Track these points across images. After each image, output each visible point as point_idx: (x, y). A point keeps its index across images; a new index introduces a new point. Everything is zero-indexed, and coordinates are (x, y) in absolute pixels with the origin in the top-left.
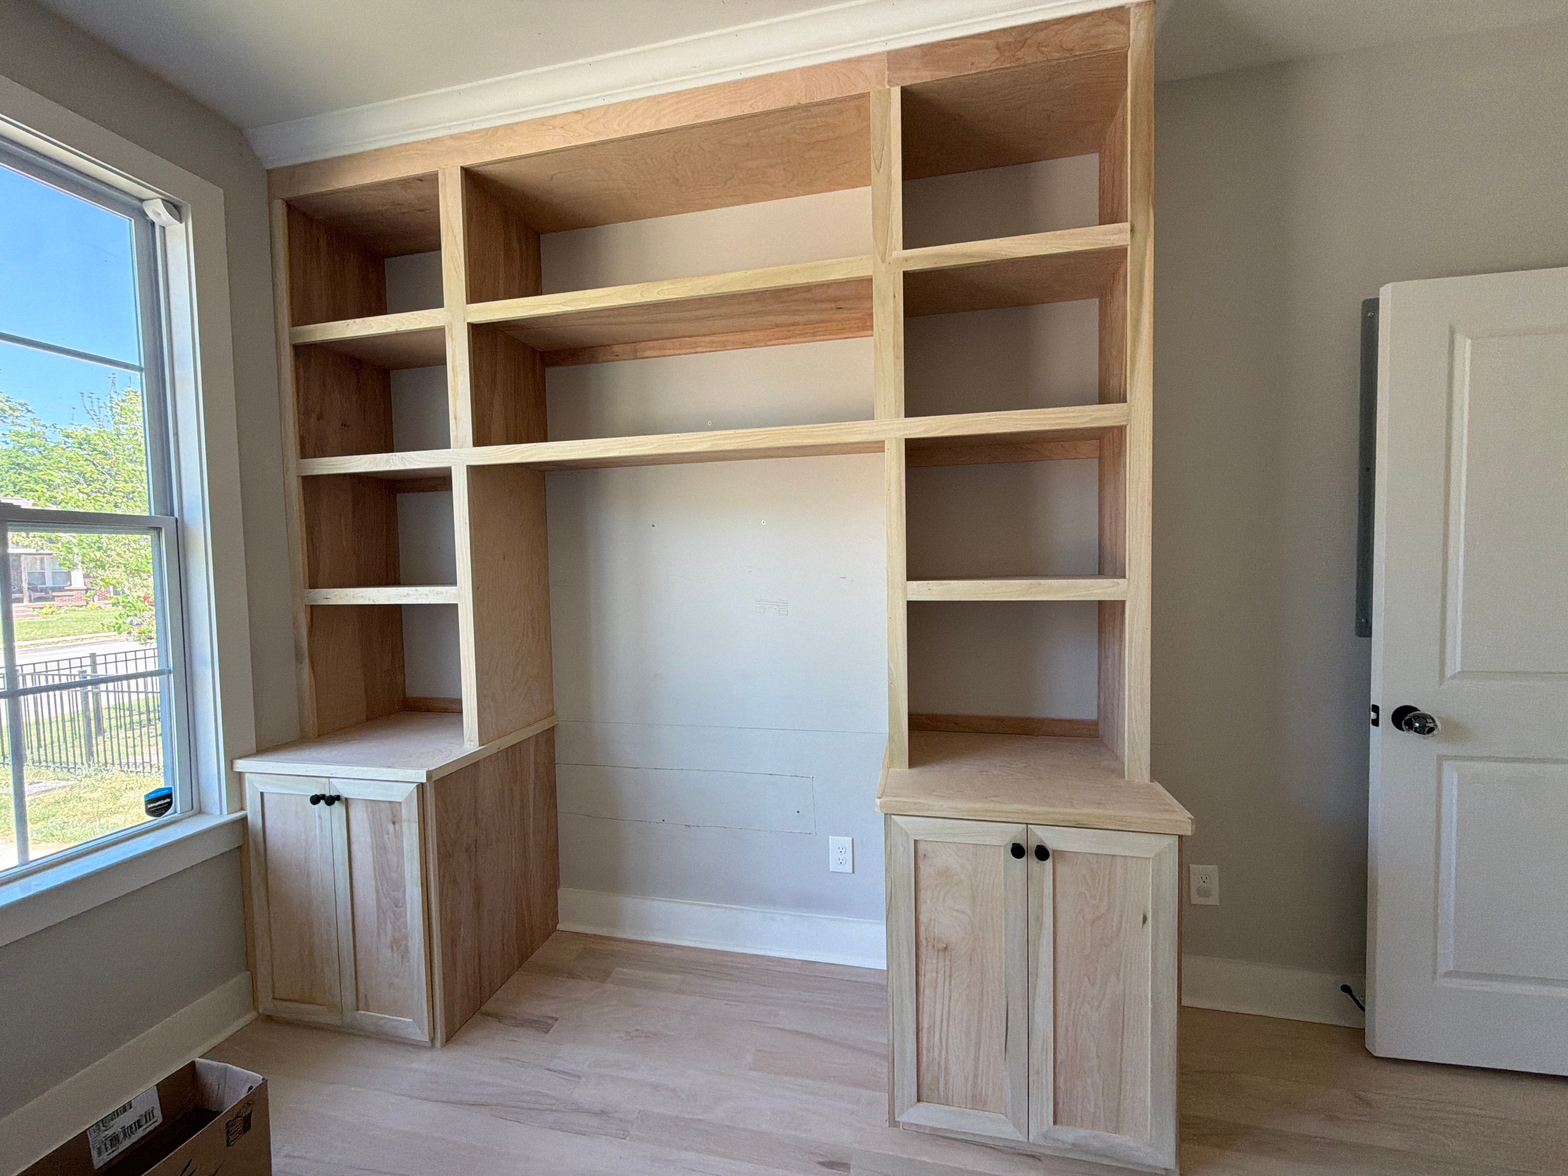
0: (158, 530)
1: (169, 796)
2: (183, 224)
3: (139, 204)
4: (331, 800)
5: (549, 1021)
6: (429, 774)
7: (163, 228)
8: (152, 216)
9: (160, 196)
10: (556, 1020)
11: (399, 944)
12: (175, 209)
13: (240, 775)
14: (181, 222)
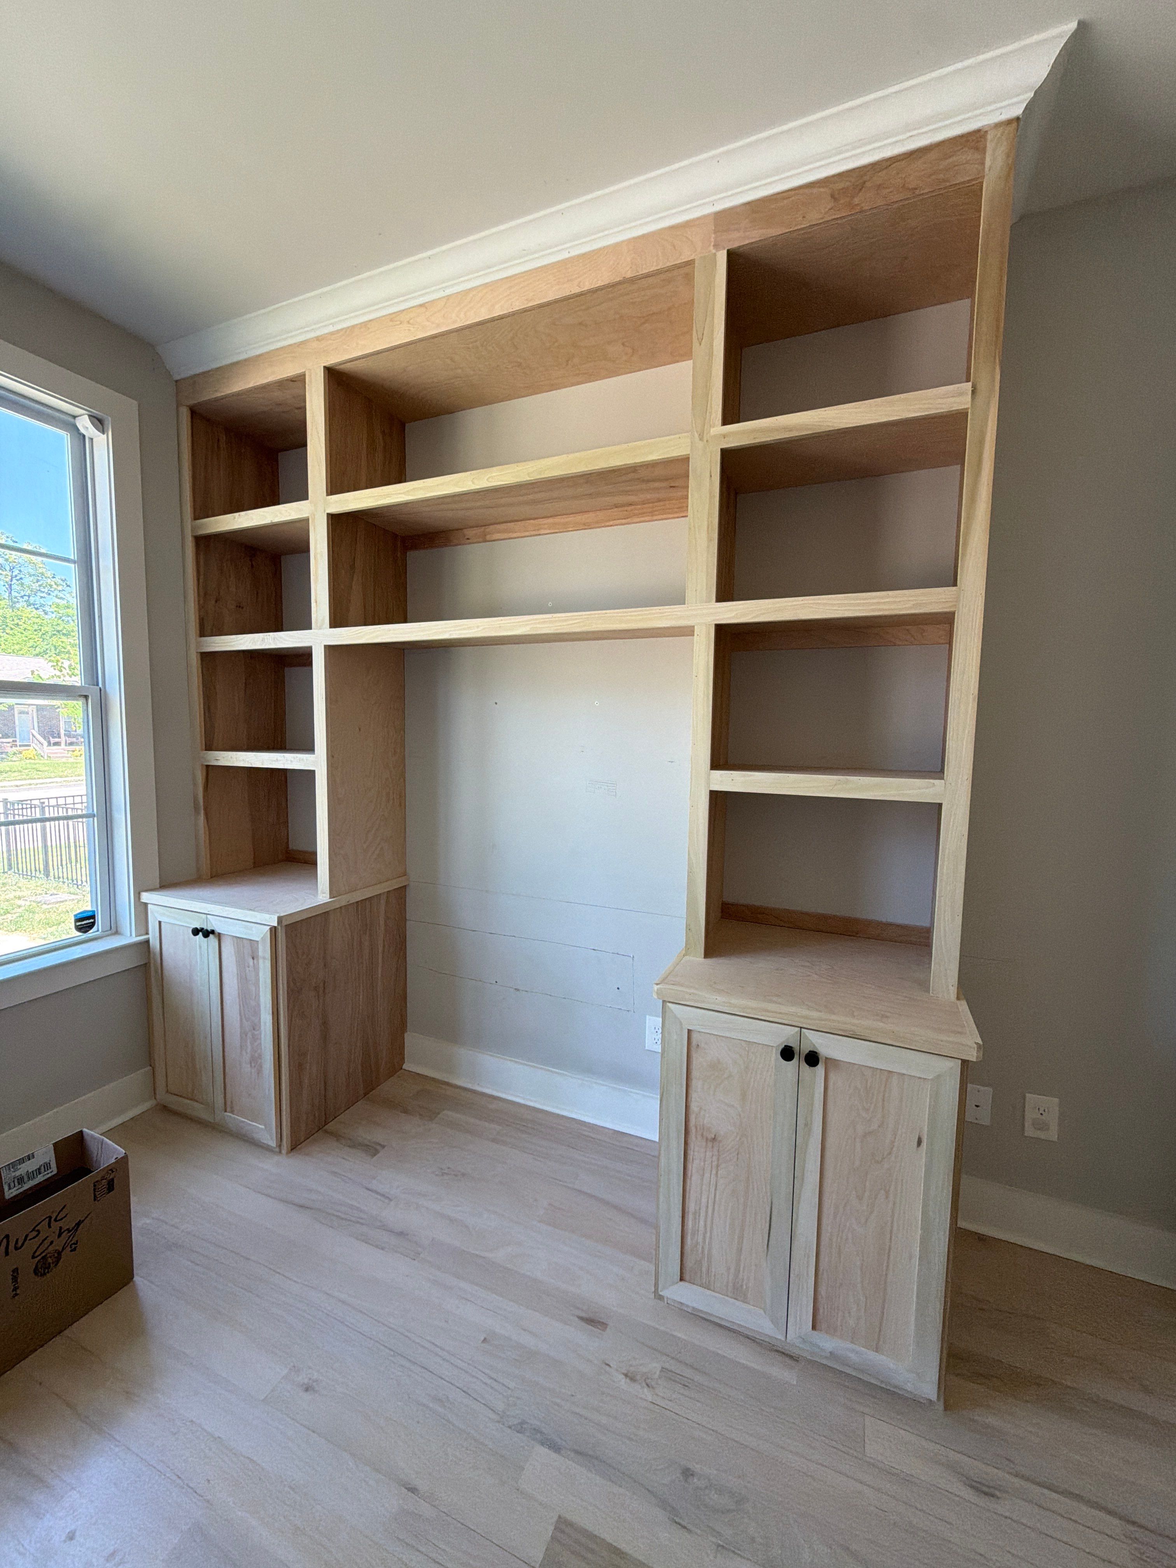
0: (86, 697)
1: (93, 917)
2: (105, 435)
3: (71, 419)
4: (207, 933)
5: (378, 1147)
6: (280, 920)
7: (91, 440)
8: (82, 430)
9: (87, 412)
10: (383, 1147)
11: (256, 1060)
12: (99, 422)
13: (146, 905)
14: (104, 434)
